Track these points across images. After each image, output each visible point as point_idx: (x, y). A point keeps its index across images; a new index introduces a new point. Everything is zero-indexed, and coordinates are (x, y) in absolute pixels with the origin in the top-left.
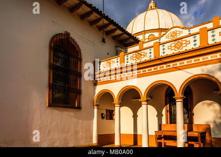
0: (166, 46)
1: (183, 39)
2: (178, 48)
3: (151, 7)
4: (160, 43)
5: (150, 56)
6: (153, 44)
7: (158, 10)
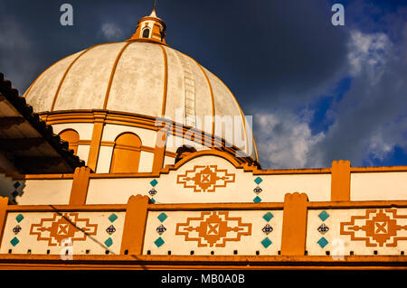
0: (173, 219)
1: (232, 214)
2: (212, 240)
3: (146, 32)
4: (151, 202)
5: (109, 242)
6: (124, 201)
7: (170, 51)
